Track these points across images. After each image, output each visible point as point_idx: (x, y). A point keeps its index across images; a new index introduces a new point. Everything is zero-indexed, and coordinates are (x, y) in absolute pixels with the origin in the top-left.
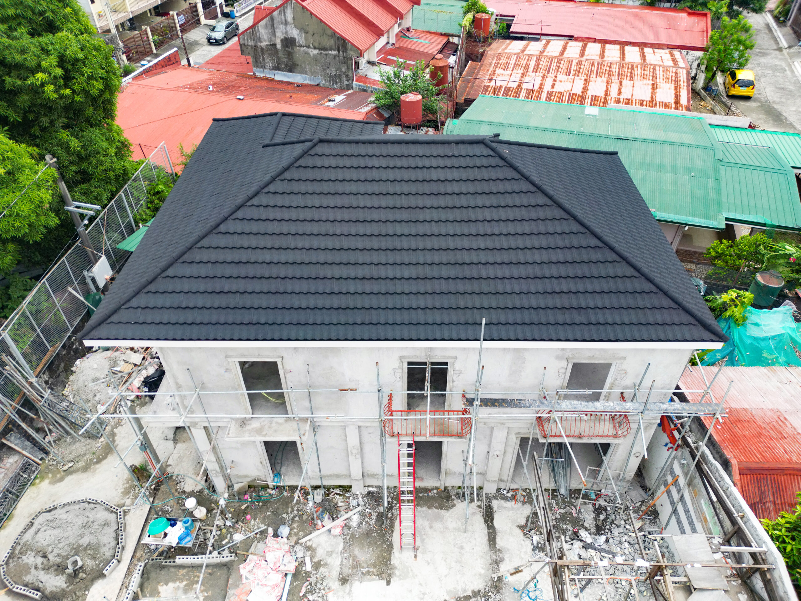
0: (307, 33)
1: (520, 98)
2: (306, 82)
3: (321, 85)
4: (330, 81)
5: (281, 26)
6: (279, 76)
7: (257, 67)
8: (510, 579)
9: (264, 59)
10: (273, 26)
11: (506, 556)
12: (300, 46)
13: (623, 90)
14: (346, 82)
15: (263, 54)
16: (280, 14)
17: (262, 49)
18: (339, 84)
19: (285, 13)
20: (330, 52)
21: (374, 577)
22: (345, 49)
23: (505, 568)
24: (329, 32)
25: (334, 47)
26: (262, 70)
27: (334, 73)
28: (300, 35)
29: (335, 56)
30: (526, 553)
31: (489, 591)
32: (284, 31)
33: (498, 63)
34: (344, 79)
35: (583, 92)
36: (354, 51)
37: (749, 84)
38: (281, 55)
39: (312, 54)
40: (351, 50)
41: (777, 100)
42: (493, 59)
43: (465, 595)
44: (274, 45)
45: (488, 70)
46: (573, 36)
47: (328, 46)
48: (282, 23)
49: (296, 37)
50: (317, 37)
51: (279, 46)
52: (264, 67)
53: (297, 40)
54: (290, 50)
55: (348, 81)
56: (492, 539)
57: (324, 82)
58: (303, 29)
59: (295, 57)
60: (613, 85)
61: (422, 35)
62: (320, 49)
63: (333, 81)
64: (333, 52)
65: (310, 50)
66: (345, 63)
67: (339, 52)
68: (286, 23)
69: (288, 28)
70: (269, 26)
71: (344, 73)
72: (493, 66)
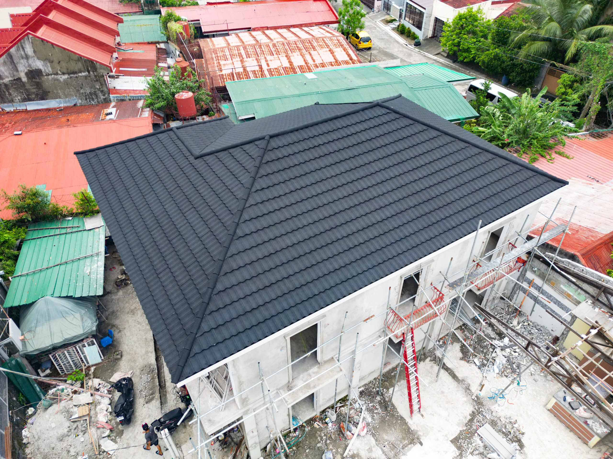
0: (51, 62)
1: (252, 79)
2: (62, 105)
3: (78, 105)
4: (86, 99)
5: (22, 61)
6: (31, 106)
7: (5, 102)
8: (482, 394)
9: (10, 94)
10: (12, 62)
11: (469, 381)
12: (48, 75)
13: (314, 58)
14: (102, 97)
15: (8, 90)
16: (18, 50)
17: (6, 85)
18: (96, 100)
19: (23, 48)
20: (80, 74)
21: (410, 446)
22: (95, 69)
23: (475, 388)
24: (76, 57)
25: (83, 69)
26: (10, 104)
27: (88, 91)
28: (45, 65)
29: (86, 77)
30: (477, 373)
31: (479, 409)
32: (27, 64)
33: (218, 56)
34: (100, 94)
35: (290, 65)
36: (104, 69)
37: (368, 40)
38: (28, 86)
39: (62, 80)
40: (101, 69)
41: (385, 46)
42: (211, 54)
43: (468, 420)
44: (19, 79)
45: (214, 63)
46: (250, 28)
47: (76, 69)
48: (23, 58)
49: (41, 67)
50: (63, 64)
51: (24, 79)
52: (12, 101)
53: (43, 70)
54: (38, 80)
55: (104, 95)
56: (454, 376)
57: (80, 101)
58: (46, 59)
59: (44, 86)
60: (306, 56)
61: (134, 46)
62: (69, 74)
63: (89, 98)
64: (83, 74)
65: (59, 77)
66: (97, 81)
67: (89, 72)
68: (27, 57)
69: (30, 61)
70: (9, 63)
71: (99, 89)
72: (215, 59)
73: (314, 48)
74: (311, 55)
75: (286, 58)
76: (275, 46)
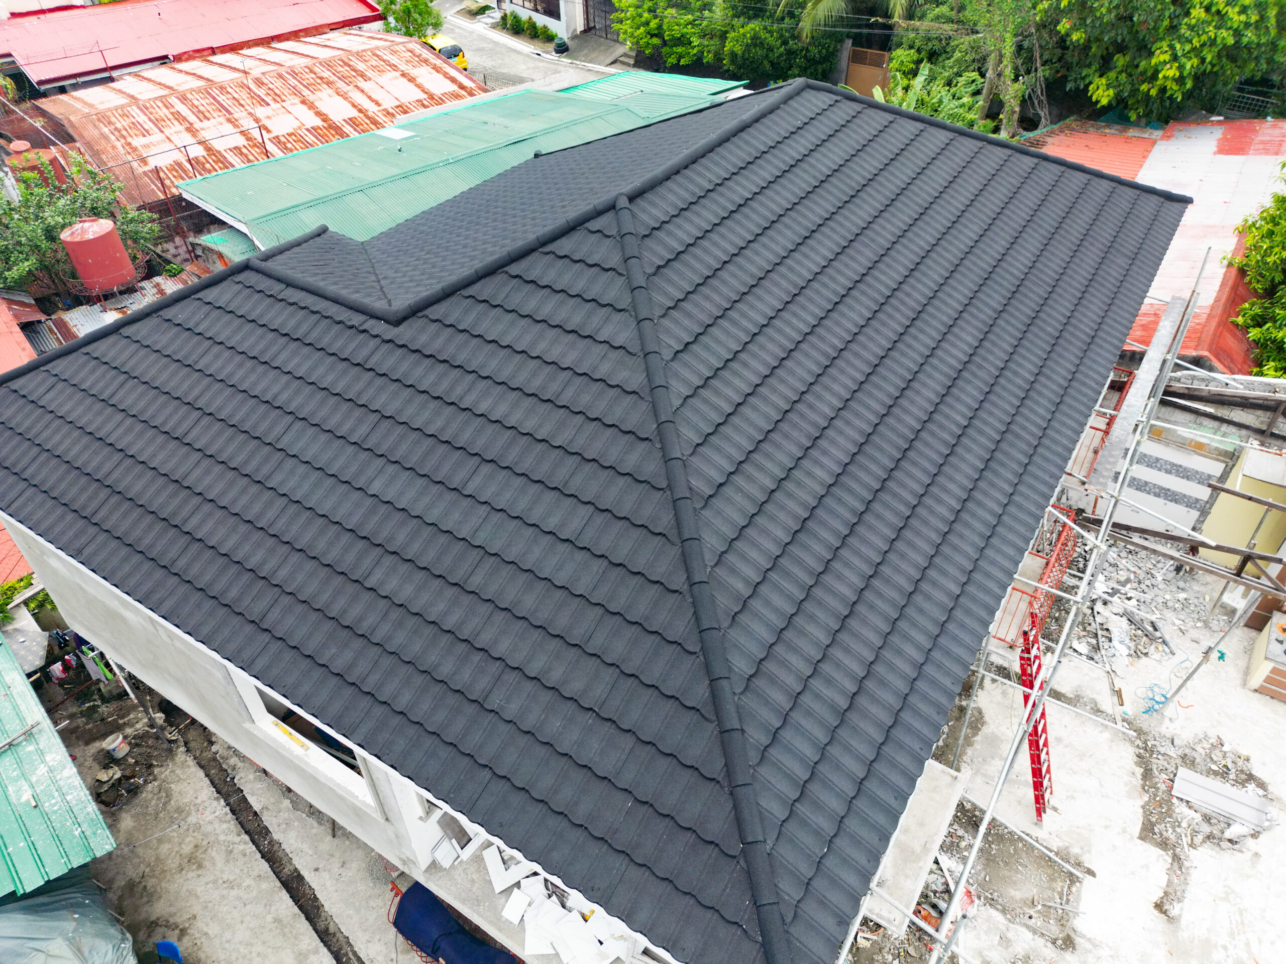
11: (1089, 694)
13: (375, 97)
21: (1074, 889)
23: (1107, 703)
31: (1145, 742)
33: (116, 129)
37: (455, 52)
42: (96, 127)
45: (114, 147)
60: (351, 94)
72: (112, 137)
73: (362, 76)
74: (362, 91)
75: (305, 108)
76: (263, 84)
